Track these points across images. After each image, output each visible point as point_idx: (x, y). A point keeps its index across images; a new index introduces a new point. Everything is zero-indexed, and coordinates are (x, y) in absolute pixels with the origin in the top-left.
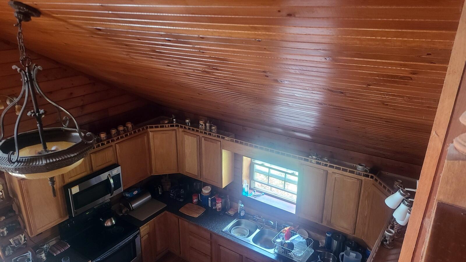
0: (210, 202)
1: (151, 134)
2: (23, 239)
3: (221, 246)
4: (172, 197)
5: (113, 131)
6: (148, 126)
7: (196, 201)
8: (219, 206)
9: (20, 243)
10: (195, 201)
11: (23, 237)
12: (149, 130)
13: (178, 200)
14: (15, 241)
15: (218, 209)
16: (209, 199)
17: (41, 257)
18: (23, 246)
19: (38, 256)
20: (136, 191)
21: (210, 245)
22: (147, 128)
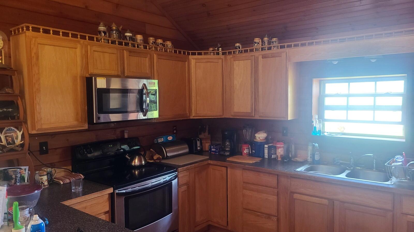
0: (266, 151)
1: (193, 62)
2: (20, 137)
3: (295, 194)
4: (214, 153)
5: (151, 38)
6: (190, 52)
7: (248, 152)
8: (280, 152)
9: (14, 143)
10: (246, 151)
11: (20, 134)
12: (191, 57)
13: (223, 154)
14: (7, 138)
15: (279, 156)
16: (266, 146)
17: (41, 179)
18: (17, 148)
19: (37, 177)
20: (171, 137)
21: (275, 197)
22: (189, 54)
